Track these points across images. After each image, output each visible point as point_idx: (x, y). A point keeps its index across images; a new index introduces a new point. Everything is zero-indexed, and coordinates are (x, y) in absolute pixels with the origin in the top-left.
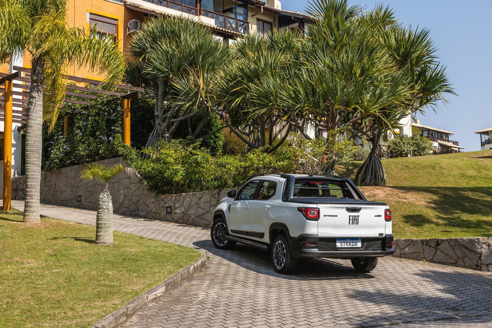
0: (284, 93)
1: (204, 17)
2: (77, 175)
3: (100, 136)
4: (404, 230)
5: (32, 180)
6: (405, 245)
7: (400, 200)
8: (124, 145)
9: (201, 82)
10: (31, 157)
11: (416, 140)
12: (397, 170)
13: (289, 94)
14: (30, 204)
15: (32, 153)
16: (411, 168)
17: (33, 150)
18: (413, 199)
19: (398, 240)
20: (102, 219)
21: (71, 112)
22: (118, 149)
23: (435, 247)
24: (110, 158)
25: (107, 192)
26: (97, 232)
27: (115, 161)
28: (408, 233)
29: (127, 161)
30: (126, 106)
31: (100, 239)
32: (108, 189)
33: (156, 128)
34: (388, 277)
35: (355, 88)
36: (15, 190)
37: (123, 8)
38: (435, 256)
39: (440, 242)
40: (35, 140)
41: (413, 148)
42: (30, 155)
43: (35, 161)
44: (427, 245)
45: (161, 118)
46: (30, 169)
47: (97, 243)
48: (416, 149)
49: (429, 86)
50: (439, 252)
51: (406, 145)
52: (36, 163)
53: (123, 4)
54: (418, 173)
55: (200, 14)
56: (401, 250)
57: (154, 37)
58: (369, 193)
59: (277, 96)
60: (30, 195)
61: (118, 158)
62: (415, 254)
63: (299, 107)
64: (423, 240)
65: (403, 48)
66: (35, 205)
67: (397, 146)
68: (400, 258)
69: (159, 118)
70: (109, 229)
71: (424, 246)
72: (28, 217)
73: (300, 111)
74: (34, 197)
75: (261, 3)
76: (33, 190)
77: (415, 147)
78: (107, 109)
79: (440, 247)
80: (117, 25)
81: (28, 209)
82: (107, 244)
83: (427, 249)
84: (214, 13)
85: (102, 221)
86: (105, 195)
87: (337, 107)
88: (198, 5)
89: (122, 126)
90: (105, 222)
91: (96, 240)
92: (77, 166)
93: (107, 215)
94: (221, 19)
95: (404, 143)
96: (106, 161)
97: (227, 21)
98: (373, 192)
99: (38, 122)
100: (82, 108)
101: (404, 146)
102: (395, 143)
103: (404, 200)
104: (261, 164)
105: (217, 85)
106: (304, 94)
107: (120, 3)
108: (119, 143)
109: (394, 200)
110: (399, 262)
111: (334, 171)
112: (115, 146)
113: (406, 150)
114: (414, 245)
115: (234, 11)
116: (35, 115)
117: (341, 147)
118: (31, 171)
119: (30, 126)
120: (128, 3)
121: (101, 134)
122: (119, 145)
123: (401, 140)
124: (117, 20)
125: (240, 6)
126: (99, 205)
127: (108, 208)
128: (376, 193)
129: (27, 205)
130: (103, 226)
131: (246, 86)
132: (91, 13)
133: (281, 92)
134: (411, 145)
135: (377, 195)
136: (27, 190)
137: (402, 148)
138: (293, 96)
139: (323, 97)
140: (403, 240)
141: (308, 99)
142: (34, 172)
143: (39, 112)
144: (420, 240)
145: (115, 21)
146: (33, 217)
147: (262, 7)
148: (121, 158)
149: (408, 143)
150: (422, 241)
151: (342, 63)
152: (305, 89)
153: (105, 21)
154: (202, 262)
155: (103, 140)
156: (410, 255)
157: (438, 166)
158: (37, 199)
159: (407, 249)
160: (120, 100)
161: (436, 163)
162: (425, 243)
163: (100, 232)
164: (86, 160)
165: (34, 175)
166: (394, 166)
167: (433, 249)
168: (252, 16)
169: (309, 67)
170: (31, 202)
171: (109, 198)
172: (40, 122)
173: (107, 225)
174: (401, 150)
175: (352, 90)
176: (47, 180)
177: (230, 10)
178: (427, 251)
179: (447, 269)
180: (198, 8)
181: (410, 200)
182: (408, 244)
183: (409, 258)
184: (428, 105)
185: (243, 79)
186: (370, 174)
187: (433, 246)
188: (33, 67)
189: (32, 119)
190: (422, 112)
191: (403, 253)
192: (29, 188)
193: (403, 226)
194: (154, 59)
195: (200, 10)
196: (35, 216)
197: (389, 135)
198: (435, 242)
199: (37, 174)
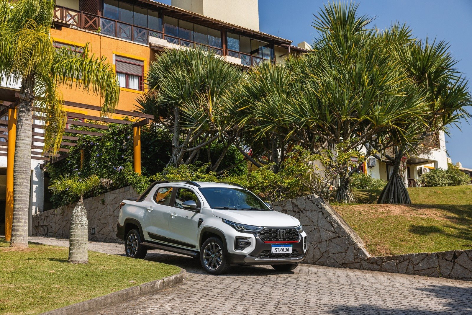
0: (289, 107)
1: (230, 57)
2: (91, 208)
3: (112, 166)
4: (419, 246)
5: (19, 203)
6: (418, 261)
7: (417, 216)
8: (134, 173)
9: (210, 105)
10: (19, 178)
11: (451, 173)
12: (425, 195)
13: (294, 108)
14: (17, 228)
15: (19, 174)
16: (439, 193)
17: (21, 171)
18: (433, 215)
19: (411, 254)
20: (74, 235)
21: (86, 145)
22: (127, 177)
23: (453, 261)
24: (121, 187)
25: (81, 206)
26: (70, 249)
27: (125, 190)
28: (424, 249)
29: (136, 190)
30: (135, 134)
31: (73, 257)
32: (83, 202)
33: (173, 159)
34: (392, 291)
35: (364, 97)
36: (37, 227)
37: (149, 49)
38: (453, 270)
39: (457, 254)
40: (22, 160)
41: (448, 182)
42: (18, 176)
43: (22, 182)
44: (443, 258)
45: (177, 148)
46: (17, 191)
47: (69, 262)
48: (452, 182)
49: (449, 101)
50: (457, 267)
51: (440, 178)
52: (24, 184)
53: (149, 46)
54: (447, 198)
55: (226, 55)
56: (414, 266)
57: (167, 66)
58: (384, 210)
59: (283, 112)
60: (17, 219)
61: (128, 187)
62: (429, 270)
63: (304, 121)
64: (439, 253)
65: (420, 61)
66: (22, 228)
67: (431, 180)
68: (414, 275)
69: (175, 148)
70: (82, 246)
71: (440, 261)
72: (15, 242)
73: (305, 125)
74: (21, 220)
75: (287, 42)
76: (20, 213)
77: (450, 180)
78: (119, 139)
79: (457, 260)
80: (142, 66)
81: (15, 233)
82: (80, 262)
83: (444, 264)
84: (240, 53)
85: (75, 237)
86: (79, 209)
87: (344, 118)
88: (224, 45)
89: (133, 154)
90: (78, 239)
91: (69, 258)
92: (91, 199)
93: (80, 230)
94: (248, 59)
95: (438, 176)
96: (117, 191)
97: (253, 60)
98: (387, 208)
99: (27, 142)
100: (96, 140)
101: (439, 179)
102: (429, 177)
103: (422, 216)
104: (266, 183)
105: (224, 106)
106: (309, 107)
107: (146, 45)
108: (129, 172)
109: (411, 216)
110: (411, 279)
111: (348, 191)
112: (125, 174)
113: (441, 184)
114: (428, 259)
115: (260, 52)
116: (23, 135)
117: (346, 157)
118: (19, 193)
119: (18, 147)
120: (153, 45)
121: (113, 164)
122: (129, 173)
123: (436, 173)
124: (143, 61)
125: (266, 46)
126: (72, 220)
127: (81, 223)
128: (391, 209)
129: (14, 229)
130: (75, 242)
131: (252, 105)
132: (116, 55)
133: (287, 107)
134: (446, 178)
135: (392, 211)
136: (14, 213)
137: (436, 181)
138: (299, 110)
139: (329, 107)
140: (416, 255)
141: (314, 111)
142: (22, 193)
143: (28, 132)
144: (434, 253)
145: (141, 62)
146: (20, 241)
147: (289, 47)
148: (131, 187)
149: (443, 176)
150: (437, 255)
151: (350, 73)
152: (310, 102)
153: (131, 62)
154: (177, 278)
155: (115, 170)
156: (424, 272)
157: (469, 191)
158: (25, 222)
159: (420, 265)
160: (130, 129)
161: (467, 188)
162: (441, 256)
163: (73, 249)
164: (98, 191)
165: (21, 197)
166: (422, 191)
167: (451, 263)
168: (280, 57)
169: (315, 80)
170: (18, 226)
171: (83, 212)
172: (29, 142)
173: (80, 242)
174: (436, 184)
175: (361, 100)
176: (65, 214)
177: (257, 51)
178: (444, 265)
179: (466, 284)
180: (224, 49)
181: (430, 216)
182: (422, 258)
183: (424, 275)
184: (452, 123)
185: (249, 98)
186: (392, 197)
187: (450, 259)
188: (22, 86)
189: (20, 139)
190: (448, 134)
191: (417, 269)
192: (16, 211)
193: (419, 241)
194: (165, 87)
195: (226, 50)
196: (22, 240)
197: (424, 171)
198: (451, 254)
199: (25, 196)
